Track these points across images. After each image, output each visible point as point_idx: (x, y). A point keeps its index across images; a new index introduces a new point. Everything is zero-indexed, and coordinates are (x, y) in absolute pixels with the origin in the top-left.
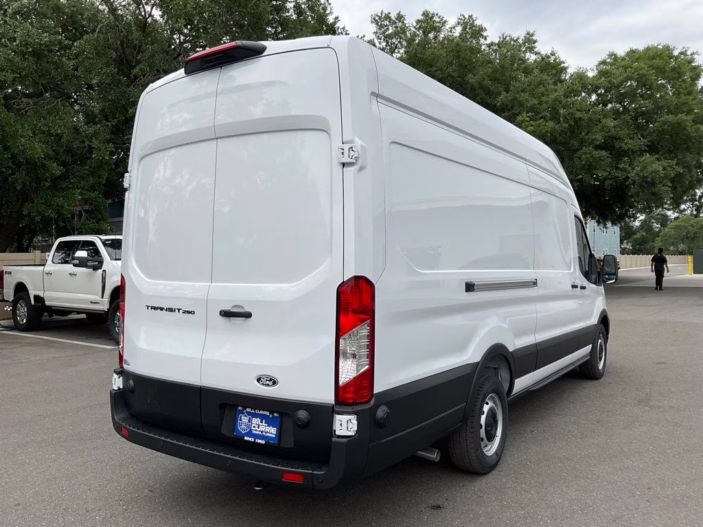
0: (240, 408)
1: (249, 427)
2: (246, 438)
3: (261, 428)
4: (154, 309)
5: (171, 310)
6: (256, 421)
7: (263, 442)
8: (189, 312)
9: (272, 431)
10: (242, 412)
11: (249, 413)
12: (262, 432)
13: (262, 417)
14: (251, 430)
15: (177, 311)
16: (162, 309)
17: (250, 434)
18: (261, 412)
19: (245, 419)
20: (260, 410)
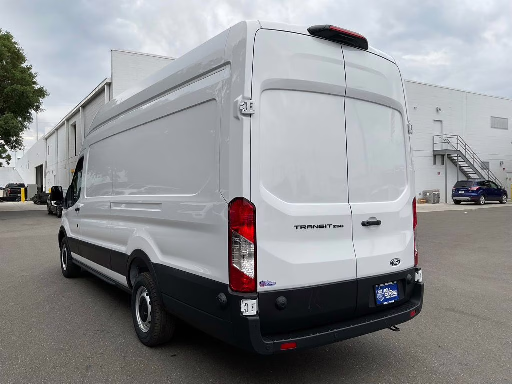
0: (377, 286)
1: (383, 296)
2: (385, 304)
3: (390, 294)
4: (305, 228)
5: (322, 227)
6: (386, 291)
7: (393, 301)
8: (338, 227)
9: (395, 292)
10: (378, 288)
11: (382, 288)
12: (391, 296)
13: (388, 287)
14: (385, 297)
15: (328, 227)
16: (313, 227)
17: (386, 300)
18: (389, 284)
19: (380, 292)
20: (387, 283)
